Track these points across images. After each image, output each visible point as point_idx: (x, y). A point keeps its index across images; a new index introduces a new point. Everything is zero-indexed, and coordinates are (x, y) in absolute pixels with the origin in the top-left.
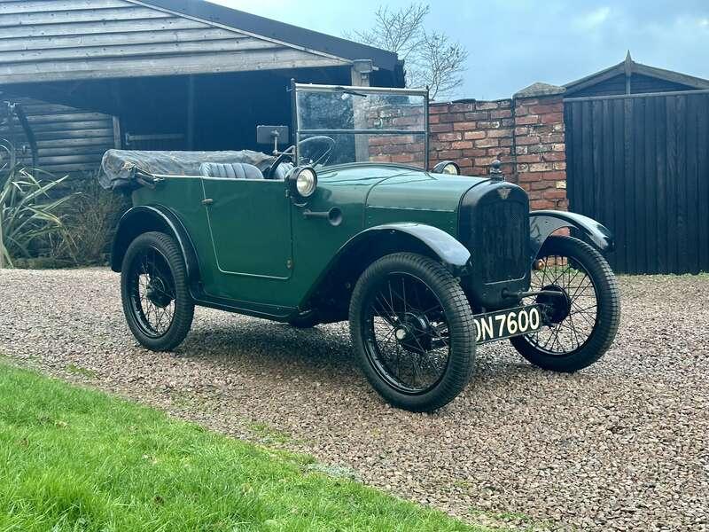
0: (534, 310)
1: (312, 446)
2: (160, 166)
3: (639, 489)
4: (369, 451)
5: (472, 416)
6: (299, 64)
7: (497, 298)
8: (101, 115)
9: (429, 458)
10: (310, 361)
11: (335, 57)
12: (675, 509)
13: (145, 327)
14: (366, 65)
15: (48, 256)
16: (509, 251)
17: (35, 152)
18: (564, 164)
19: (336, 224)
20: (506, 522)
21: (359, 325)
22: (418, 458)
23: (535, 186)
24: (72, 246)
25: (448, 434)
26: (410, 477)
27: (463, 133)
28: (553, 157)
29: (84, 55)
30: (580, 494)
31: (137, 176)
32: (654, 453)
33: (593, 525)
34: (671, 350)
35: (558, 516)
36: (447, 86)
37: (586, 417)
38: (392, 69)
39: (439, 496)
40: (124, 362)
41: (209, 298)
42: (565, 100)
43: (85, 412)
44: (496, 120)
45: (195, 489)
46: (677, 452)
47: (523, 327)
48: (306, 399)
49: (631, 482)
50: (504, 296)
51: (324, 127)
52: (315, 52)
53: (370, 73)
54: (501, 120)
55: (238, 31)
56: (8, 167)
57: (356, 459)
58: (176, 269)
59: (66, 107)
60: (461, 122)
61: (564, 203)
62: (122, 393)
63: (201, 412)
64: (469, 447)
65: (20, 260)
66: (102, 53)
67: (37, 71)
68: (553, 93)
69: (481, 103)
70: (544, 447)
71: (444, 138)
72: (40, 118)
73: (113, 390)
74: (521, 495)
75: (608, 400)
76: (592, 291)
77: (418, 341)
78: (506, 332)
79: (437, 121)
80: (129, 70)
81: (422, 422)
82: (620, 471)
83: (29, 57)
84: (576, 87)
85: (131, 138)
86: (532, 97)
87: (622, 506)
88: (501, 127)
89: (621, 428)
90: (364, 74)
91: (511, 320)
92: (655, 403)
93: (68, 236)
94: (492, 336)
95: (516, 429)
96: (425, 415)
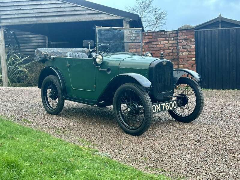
0: (175, 102)
1: (98, 146)
2: (54, 53)
3: (202, 161)
4: (116, 148)
5: (152, 137)
6: (106, 19)
7: (162, 98)
8: (42, 36)
9: (136, 150)
10: (102, 118)
11: (118, 16)
12: (212, 168)
13: (49, 107)
14: (128, 19)
15: (24, 82)
16: (166, 82)
17: (19, 48)
18: (195, 52)
19: (109, 73)
20: (156, 171)
21: (116, 106)
22: (132, 150)
23: (184, 60)
24: (31, 79)
25: (143, 143)
26: (128, 157)
27: (160, 41)
28: (191, 50)
29: (34, 16)
30: (182, 163)
31: (46, 57)
32: (209, 150)
33: (185, 172)
34: (223, 115)
35: (173, 170)
36: (160, 25)
37: (189, 138)
38: (137, 20)
39: (136, 163)
40: (41, 118)
41: (69, 98)
42: (195, 30)
43: (25, 135)
44: (172, 37)
45: (54, 160)
46: (217, 149)
47: (171, 107)
48: (99, 131)
49: (200, 159)
50: (164, 97)
51: (106, 41)
52: (111, 14)
53: (130, 22)
54: (173, 37)
55: (85, 7)
56: (11, 53)
57: (112, 151)
58: (58, 88)
59: (30, 33)
60: (160, 38)
61: (195, 65)
62: (39, 128)
63: (64, 135)
64: (149, 147)
65: (14, 84)
66: (40, 15)
67: (19, 21)
68: (191, 28)
69: (166, 32)
70: (174, 147)
71: (154, 43)
72: (21, 36)
73: (36, 127)
74: (163, 163)
75: (198, 132)
76: (194, 96)
77: (135, 112)
78: (165, 109)
79: (152, 38)
80: (49, 21)
81: (135, 139)
82: (197, 155)
83: (16, 16)
84: (202, 26)
85: (52, 43)
86: (184, 30)
87: (195, 167)
88: (173, 40)
89: (200, 141)
90: (127, 22)
91: (167, 105)
92: (213, 133)
93: (30, 76)
94: (160, 110)
95: (165, 141)
96: (136, 136)
